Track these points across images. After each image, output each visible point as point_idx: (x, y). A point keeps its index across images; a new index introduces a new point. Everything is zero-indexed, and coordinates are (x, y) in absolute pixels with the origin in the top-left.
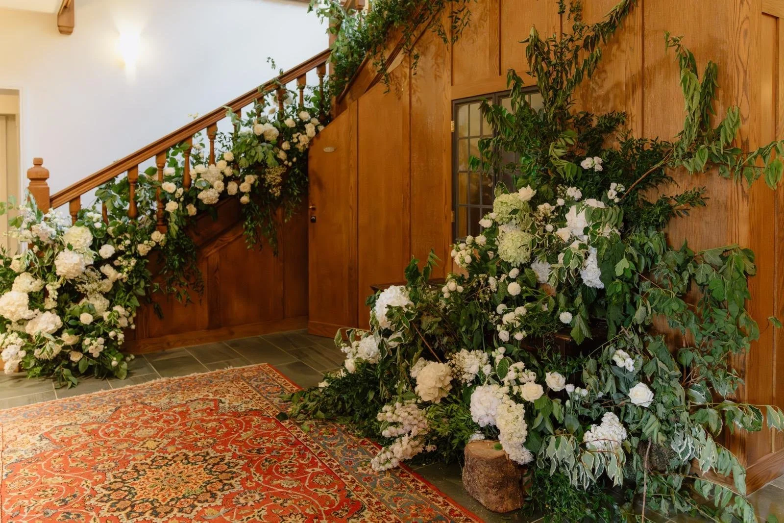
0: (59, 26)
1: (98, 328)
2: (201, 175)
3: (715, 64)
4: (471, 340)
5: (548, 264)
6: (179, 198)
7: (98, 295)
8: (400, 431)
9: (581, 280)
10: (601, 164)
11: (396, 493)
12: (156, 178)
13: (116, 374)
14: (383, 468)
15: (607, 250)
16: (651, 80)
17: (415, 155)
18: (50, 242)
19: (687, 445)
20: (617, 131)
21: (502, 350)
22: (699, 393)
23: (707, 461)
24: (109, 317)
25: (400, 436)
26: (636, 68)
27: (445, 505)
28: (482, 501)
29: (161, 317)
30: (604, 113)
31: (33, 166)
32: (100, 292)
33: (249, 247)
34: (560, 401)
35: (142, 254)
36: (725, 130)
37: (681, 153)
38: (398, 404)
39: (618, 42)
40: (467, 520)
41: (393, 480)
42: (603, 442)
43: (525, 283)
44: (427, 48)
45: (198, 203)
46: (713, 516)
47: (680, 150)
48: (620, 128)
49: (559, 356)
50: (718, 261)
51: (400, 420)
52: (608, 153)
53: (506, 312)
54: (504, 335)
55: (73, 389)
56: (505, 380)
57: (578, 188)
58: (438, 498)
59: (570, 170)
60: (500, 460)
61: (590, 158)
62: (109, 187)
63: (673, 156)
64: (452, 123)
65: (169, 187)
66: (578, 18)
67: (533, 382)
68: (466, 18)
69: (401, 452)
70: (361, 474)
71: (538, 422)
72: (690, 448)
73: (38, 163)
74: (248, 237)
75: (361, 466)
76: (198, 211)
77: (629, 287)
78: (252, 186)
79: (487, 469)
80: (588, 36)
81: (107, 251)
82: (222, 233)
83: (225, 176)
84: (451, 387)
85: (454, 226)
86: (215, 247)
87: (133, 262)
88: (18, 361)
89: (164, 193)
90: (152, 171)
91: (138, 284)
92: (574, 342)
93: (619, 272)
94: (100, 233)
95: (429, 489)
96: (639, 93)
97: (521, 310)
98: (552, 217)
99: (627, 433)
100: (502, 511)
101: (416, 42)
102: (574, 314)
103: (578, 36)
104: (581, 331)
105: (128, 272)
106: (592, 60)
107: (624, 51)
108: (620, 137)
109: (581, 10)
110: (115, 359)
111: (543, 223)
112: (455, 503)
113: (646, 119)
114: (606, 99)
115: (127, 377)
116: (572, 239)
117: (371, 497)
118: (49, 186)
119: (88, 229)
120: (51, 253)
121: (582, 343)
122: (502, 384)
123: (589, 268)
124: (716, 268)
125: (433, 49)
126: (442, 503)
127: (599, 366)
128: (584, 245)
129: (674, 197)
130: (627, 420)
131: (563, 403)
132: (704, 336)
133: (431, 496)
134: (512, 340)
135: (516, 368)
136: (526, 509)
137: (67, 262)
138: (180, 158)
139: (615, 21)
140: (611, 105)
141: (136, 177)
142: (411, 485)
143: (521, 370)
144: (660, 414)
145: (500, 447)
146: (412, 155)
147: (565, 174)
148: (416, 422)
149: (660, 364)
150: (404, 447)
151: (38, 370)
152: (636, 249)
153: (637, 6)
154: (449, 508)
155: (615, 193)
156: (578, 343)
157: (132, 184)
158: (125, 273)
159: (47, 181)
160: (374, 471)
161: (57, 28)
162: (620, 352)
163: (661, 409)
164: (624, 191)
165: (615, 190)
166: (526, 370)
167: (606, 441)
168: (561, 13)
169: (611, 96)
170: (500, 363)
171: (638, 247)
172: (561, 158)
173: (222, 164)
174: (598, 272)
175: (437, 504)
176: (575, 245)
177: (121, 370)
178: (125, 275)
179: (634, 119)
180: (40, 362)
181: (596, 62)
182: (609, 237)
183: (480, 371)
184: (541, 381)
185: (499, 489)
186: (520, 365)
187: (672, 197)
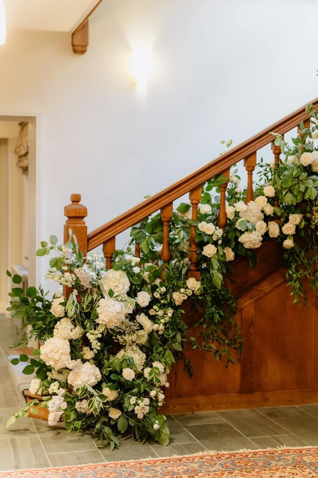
0: (73, 46)
1: (139, 386)
2: (240, 214)
6: (218, 240)
7: (135, 348)
12: (189, 215)
13: (157, 439)
18: (90, 287)
24: (150, 374)
29: (191, 375)
31: (71, 203)
32: (137, 345)
33: (295, 301)
35: (177, 304)
45: (238, 247)
55: (116, 451)
62: (143, 226)
65: (207, 228)
73: (76, 199)
74: (294, 289)
76: (236, 256)
78: (297, 227)
81: (144, 298)
82: (258, 282)
83: (265, 215)
86: (251, 298)
87: (170, 312)
88: (61, 413)
89: (200, 234)
90: (185, 208)
91: (174, 337)
94: (136, 278)
105: (165, 324)
110: (157, 422)
115: (170, 443)
118: (86, 225)
119: (124, 274)
120: (90, 298)
137: (108, 309)
138: (214, 193)
141: (169, 216)
151: (78, 424)
157: (166, 223)
158: (162, 325)
159: (84, 219)
161: (72, 48)
173: (261, 201)
177: (163, 436)
178: (162, 327)
180: (80, 416)
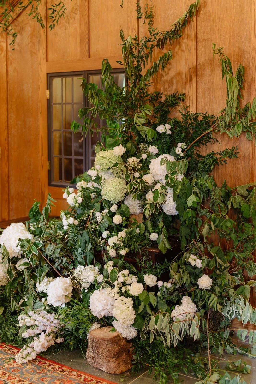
3: (243, 67)
4: (85, 258)
5: (137, 200)
8: (37, 331)
9: (163, 210)
10: (170, 129)
11: (40, 375)
14: (25, 361)
15: (181, 190)
16: (202, 73)
17: (12, 116)
19: (233, 310)
20: (179, 106)
21: (111, 263)
22: (236, 278)
23: (246, 317)
25: (38, 335)
26: (192, 64)
27: (79, 376)
28: (104, 369)
30: (170, 93)
34: (153, 293)
36: (251, 112)
37: (224, 124)
38: (31, 313)
39: (179, 43)
40: (97, 382)
41: (35, 367)
42: (184, 315)
43: (122, 214)
44: (22, 28)
46: (246, 352)
47: (223, 122)
48: (181, 104)
49: (151, 263)
50: (245, 193)
51: (37, 323)
52: (174, 121)
53: (109, 237)
54: (112, 253)
56: (116, 283)
57: (155, 147)
58: (72, 373)
59: (150, 134)
60: (116, 338)
61: (163, 125)
63: (218, 125)
64: (48, 92)
66: (151, 23)
67: (136, 282)
68: (61, 11)
69: (40, 346)
70: (8, 368)
71: (141, 308)
72: (234, 311)
75: (6, 363)
77: (195, 213)
79: (108, 346)
80: (160, 38)
84: (72, 294)
85: (50, 172)
92: (161, 252)
93: (190, 204)
95: (64, 368)
96: (194, 80)
97: (122, 234)
98: (138, 167)
99: (197, 308)
100: (120, 373)
101: (13, 22)
102: (159, 234)
103: (153, 39)
104: (165, 244)
106: (165, 57)
107: (183, 51)
108: (181, 110)
109: (153, 17)
111: (132, 171)
112: (85, 374)
113: (198, 99)
114: (171, 83)
116: (155, 183)
117: (23, 381)
121: (167, 253)
122: (113, 287)
123: (168, 202)
124: (245, 197)
125: (28, 30)
126: (77, 375)
127: (179, 267)
128: (163, 186)
129: (219, 152)
130: (196, 300)
131: (156, 295)
132: (239, 241)
133: (67, 372)
134: (118, 256)
135: (123, 274)
136: (135, 368)
139: (178, 30)
140: (174, 87)
142: (50, 368)
143: (126, 275)
144: (217, 292)
145: (114, 330)
146: (9, 115)
147: (146, 136)
148: (48, 323)
149: (218, 260)
150: (42, 342)
152: (198, 188)
153: (193, 21)
154: (83, 378)
155: (181, 150)
156: (164, 253)
160: (17, 365)
162: (192, 256)
163: (217, 290)
164: (186, 148)
165: (181, 147)
166: (130, 275)
167: (187, 314)
168: (139, 18)
169: (175, 81)
170: (111, 273)
171: (200, 187)
172: (143, 125)
174: (174, 205)
175: (73, 377)
176: (158, 186)
179: (191, 98)
181: (168, 59)
182: (181, 181)
183: (95, 281)
184: (141, 281)
185: (117, 358)
186: (126, 272)
187: (217, 152)
